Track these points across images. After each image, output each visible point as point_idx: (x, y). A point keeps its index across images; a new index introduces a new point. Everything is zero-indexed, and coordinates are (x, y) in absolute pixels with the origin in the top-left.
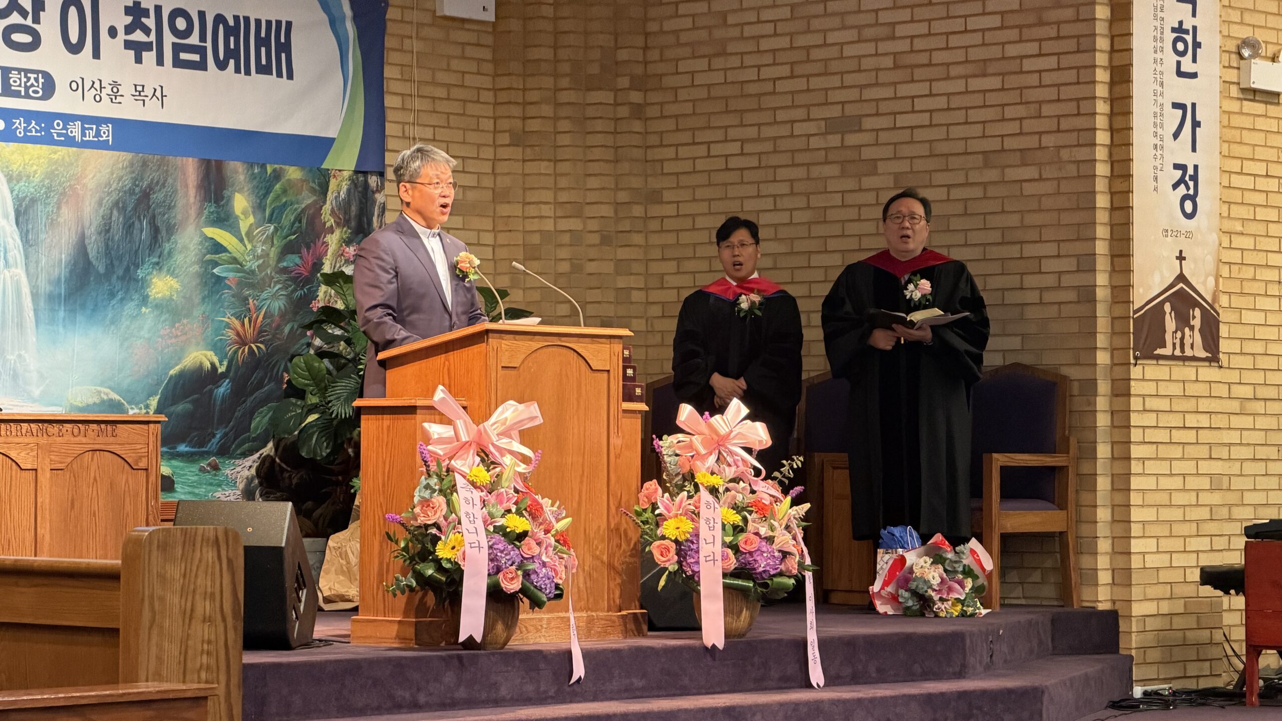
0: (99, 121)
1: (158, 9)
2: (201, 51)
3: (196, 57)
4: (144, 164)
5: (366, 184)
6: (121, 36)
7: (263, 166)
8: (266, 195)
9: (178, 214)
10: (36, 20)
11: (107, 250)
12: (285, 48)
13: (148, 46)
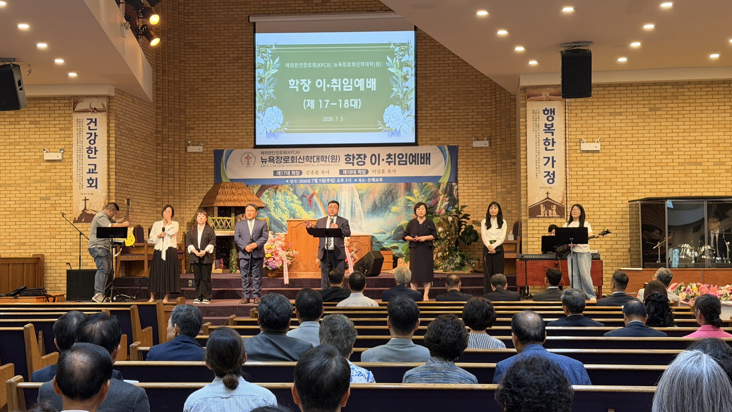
0: (379, 178)
1: (395, 154)
2: (406, 161)
3: (404, 163)
4: (390, 185)
5: (452, 185)
6: (385, 160)
7: (422, 183)
8: (423, 188)
9: (399, 194)
10: (365, 159)
11: (381, 203)
12: (429, 158)
13: (392, 162)
